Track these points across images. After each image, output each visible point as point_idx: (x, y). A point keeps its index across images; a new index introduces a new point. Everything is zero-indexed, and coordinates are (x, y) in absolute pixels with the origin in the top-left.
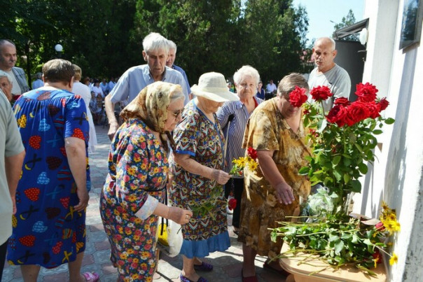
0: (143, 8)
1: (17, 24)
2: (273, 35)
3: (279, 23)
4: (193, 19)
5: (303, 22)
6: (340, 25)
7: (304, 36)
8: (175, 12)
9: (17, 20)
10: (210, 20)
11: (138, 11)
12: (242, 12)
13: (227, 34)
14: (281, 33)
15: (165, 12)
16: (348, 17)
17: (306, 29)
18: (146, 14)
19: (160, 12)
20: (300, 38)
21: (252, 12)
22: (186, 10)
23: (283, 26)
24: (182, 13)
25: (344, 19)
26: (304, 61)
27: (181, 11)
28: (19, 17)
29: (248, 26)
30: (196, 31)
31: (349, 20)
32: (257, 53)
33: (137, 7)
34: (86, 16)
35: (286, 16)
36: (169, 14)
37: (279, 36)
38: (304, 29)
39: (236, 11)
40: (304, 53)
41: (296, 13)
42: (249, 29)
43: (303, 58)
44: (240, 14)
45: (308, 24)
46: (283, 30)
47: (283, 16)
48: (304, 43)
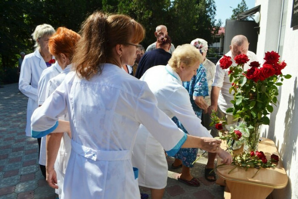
0: (107, 4)
1: (24, 18)
2: (193, 18)
3: (197, 9)
4: (140, 10)
5: (213, 9)
6: (236, 9)
7: (213, 18)
8: (128, 5)
9: (24, 16)
10: (151, 10)
11: (104, 6)
12: (172, 4)
13: (163, 18)
14: (198, 16)
15: (122, 5)
16: (241, 4)
17: (214, 13)
18: (109, 7)
19: (118, 6)
20: (211, 19)
21: (179, 3)
22: (136, 4)
23: (199, 12)
24: (133, 6)
25: (239, 5)
26: (213, 34)
27: (132, 5)
28: (26, 14)
29: (176, 13)
30: (142, 17)
31: (242, 6)
32: (183, 31)
33: (103, 3)
34: (69, 11)
35: (200, 5)
36: (124, 7)
37: (197, 18)
38: (213, 13)
39: (168, 3)
40: (214, 29)
41: (207, 3)
42: (177, 14)
43: (213, 32)
44: (170, 5)
45: (215, 10)
46: (199, 14)
47: (199, 5)
48: (214, 22)
